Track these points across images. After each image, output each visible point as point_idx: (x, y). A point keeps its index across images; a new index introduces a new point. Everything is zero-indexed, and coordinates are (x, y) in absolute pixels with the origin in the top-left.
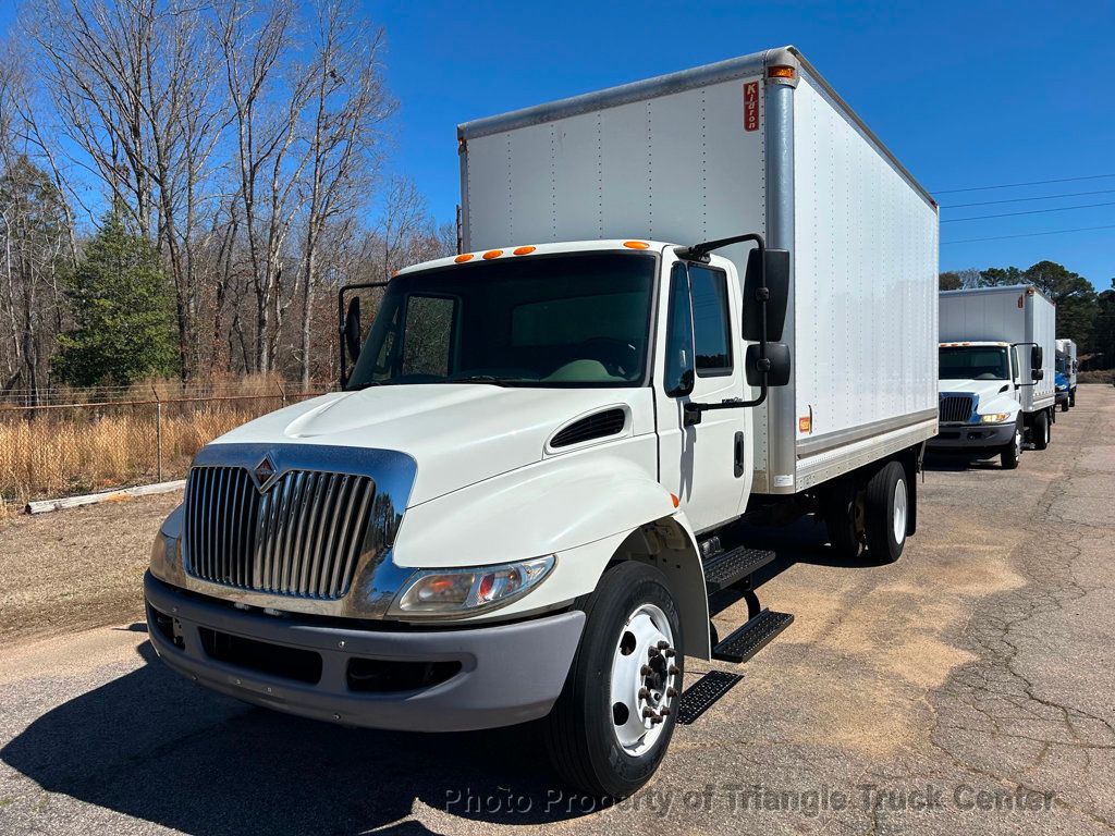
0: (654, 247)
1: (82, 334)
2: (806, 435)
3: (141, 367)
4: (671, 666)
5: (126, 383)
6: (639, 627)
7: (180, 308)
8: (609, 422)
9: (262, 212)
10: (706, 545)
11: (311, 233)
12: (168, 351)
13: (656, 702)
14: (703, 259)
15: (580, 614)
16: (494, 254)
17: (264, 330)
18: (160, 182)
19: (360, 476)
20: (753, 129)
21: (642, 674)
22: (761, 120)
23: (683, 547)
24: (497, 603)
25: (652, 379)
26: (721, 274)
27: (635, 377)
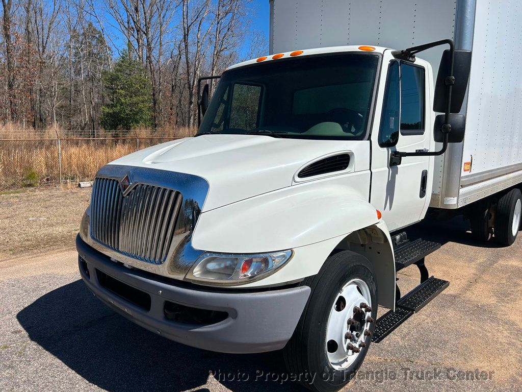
0: (378, 50)
1: (113, 106)
2: (467, 173)
3: (137, 122)
4: (368, 317)
5: (128, 128)
6: (348, 294)
7: (154, 95)
8: (340, 162)
9: (192, 49)
10: (398, 237)
11: (214, 59)
12: (147, 115)
13: (357, 339)
14: (411, 59)
15: (307, 288)
16: (278, 56)
17: (191, 106)
18: (146, 35)
19: (175, 190)
21: (348, 324)
23: (383, 242)
24: (252, 279)
25: (370, 135)
26: (422, 70)
27: (359, 134)
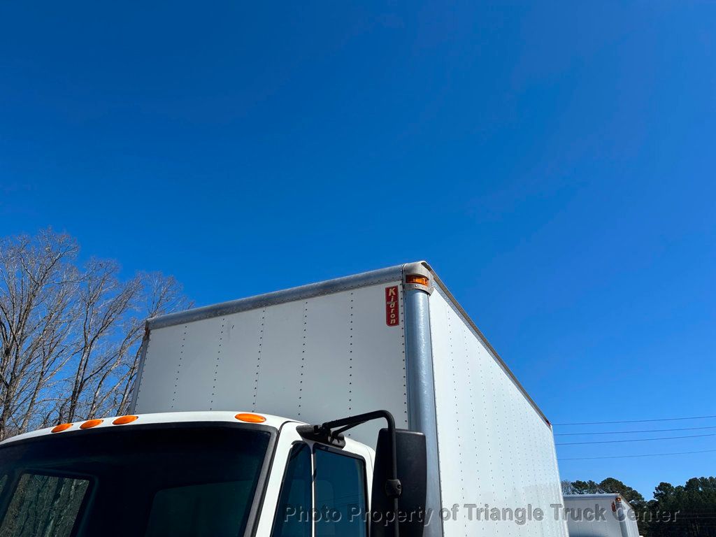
0: (272, 421)
14: (335, 442)
20: (393, 325)
22: (401, 317)
